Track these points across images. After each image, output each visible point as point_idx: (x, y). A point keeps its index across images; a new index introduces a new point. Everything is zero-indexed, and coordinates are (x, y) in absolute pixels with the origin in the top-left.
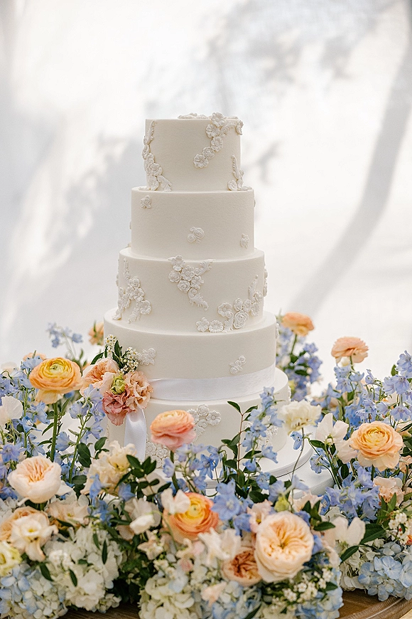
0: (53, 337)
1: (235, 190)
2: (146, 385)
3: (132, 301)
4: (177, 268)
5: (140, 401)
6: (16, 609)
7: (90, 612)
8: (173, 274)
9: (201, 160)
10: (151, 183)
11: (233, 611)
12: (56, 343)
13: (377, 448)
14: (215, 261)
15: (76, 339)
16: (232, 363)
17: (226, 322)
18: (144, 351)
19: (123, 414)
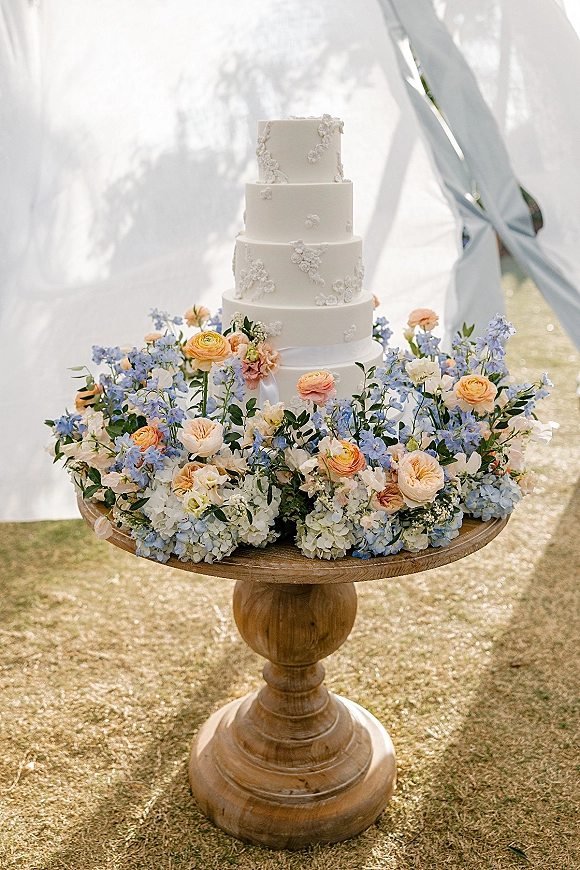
0: (156, 321)
1: (340, 182)
2: (275, 354)
3: (255, 282)
4: (299, 251)
5: (272, 366)
6: (195, 549)
7: (259, 548)
8: (295, 256)
9: (314, 156)
10: (267, 177)
11: (382, 535)
12: (159, 326)
13: (479, 395)
14: (330, 244)
15: (177, 322)
16: (345, 332)
17: (339, 297)
18: (271, 324)
19: (257, 380)
